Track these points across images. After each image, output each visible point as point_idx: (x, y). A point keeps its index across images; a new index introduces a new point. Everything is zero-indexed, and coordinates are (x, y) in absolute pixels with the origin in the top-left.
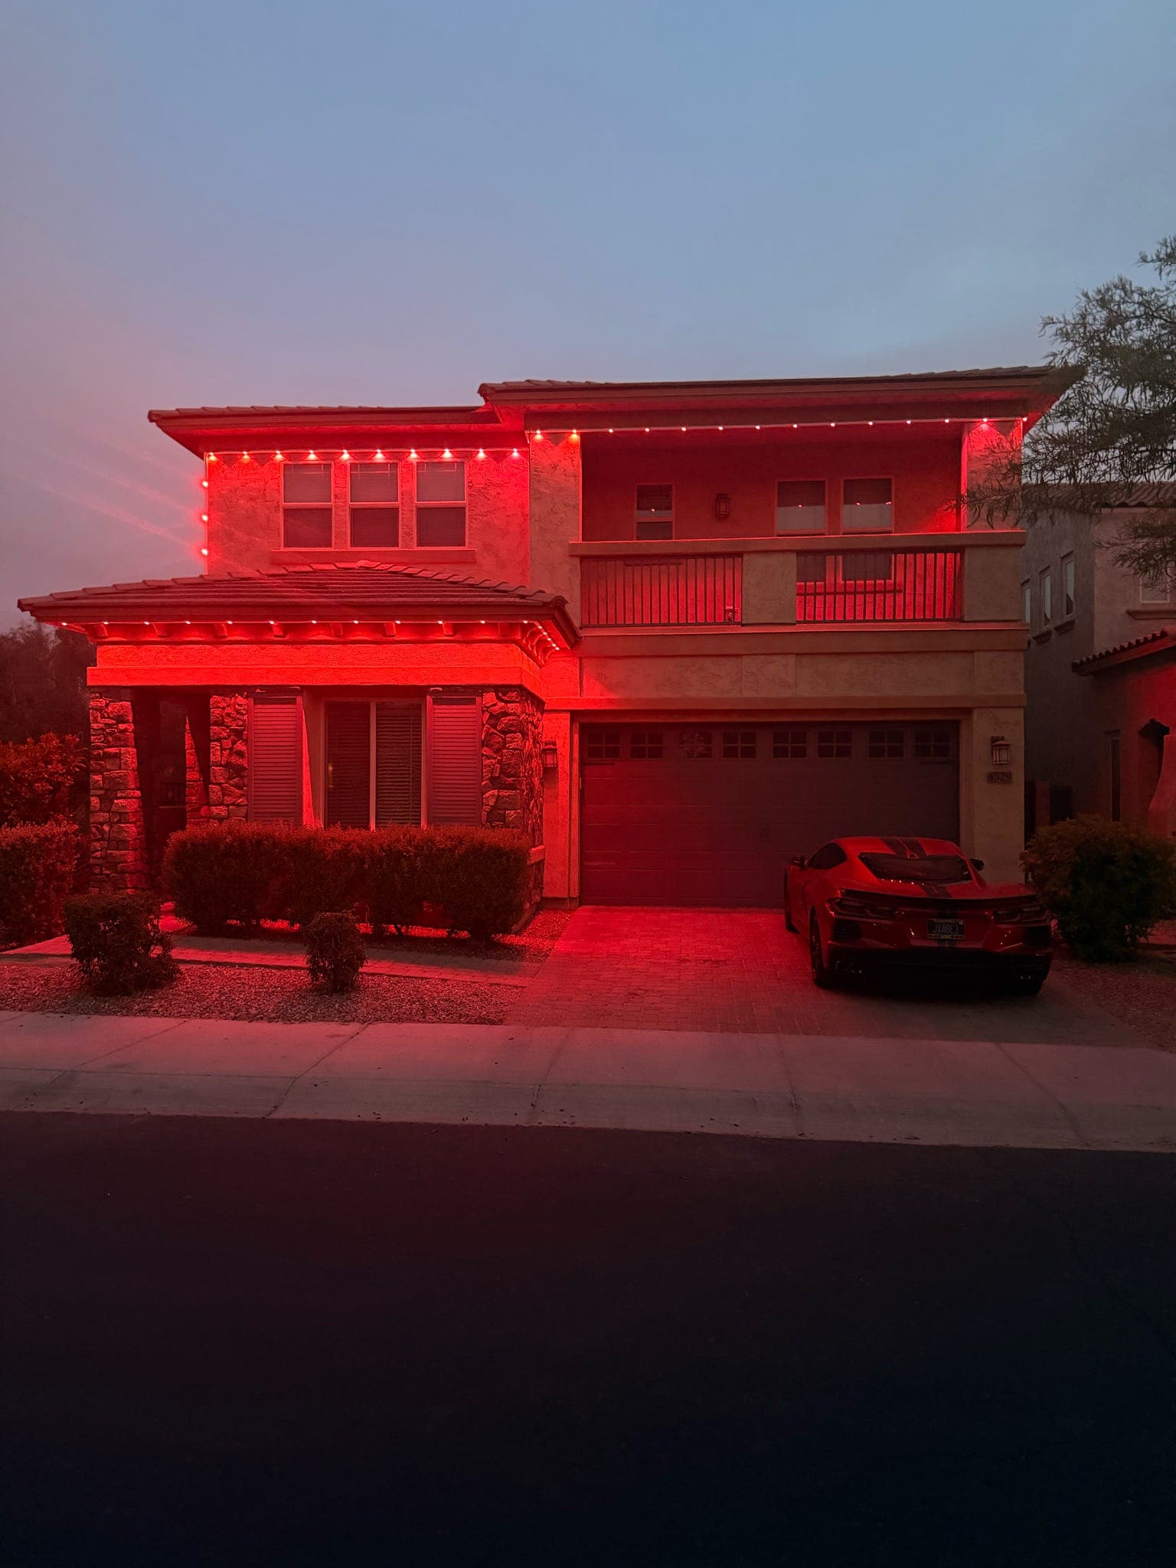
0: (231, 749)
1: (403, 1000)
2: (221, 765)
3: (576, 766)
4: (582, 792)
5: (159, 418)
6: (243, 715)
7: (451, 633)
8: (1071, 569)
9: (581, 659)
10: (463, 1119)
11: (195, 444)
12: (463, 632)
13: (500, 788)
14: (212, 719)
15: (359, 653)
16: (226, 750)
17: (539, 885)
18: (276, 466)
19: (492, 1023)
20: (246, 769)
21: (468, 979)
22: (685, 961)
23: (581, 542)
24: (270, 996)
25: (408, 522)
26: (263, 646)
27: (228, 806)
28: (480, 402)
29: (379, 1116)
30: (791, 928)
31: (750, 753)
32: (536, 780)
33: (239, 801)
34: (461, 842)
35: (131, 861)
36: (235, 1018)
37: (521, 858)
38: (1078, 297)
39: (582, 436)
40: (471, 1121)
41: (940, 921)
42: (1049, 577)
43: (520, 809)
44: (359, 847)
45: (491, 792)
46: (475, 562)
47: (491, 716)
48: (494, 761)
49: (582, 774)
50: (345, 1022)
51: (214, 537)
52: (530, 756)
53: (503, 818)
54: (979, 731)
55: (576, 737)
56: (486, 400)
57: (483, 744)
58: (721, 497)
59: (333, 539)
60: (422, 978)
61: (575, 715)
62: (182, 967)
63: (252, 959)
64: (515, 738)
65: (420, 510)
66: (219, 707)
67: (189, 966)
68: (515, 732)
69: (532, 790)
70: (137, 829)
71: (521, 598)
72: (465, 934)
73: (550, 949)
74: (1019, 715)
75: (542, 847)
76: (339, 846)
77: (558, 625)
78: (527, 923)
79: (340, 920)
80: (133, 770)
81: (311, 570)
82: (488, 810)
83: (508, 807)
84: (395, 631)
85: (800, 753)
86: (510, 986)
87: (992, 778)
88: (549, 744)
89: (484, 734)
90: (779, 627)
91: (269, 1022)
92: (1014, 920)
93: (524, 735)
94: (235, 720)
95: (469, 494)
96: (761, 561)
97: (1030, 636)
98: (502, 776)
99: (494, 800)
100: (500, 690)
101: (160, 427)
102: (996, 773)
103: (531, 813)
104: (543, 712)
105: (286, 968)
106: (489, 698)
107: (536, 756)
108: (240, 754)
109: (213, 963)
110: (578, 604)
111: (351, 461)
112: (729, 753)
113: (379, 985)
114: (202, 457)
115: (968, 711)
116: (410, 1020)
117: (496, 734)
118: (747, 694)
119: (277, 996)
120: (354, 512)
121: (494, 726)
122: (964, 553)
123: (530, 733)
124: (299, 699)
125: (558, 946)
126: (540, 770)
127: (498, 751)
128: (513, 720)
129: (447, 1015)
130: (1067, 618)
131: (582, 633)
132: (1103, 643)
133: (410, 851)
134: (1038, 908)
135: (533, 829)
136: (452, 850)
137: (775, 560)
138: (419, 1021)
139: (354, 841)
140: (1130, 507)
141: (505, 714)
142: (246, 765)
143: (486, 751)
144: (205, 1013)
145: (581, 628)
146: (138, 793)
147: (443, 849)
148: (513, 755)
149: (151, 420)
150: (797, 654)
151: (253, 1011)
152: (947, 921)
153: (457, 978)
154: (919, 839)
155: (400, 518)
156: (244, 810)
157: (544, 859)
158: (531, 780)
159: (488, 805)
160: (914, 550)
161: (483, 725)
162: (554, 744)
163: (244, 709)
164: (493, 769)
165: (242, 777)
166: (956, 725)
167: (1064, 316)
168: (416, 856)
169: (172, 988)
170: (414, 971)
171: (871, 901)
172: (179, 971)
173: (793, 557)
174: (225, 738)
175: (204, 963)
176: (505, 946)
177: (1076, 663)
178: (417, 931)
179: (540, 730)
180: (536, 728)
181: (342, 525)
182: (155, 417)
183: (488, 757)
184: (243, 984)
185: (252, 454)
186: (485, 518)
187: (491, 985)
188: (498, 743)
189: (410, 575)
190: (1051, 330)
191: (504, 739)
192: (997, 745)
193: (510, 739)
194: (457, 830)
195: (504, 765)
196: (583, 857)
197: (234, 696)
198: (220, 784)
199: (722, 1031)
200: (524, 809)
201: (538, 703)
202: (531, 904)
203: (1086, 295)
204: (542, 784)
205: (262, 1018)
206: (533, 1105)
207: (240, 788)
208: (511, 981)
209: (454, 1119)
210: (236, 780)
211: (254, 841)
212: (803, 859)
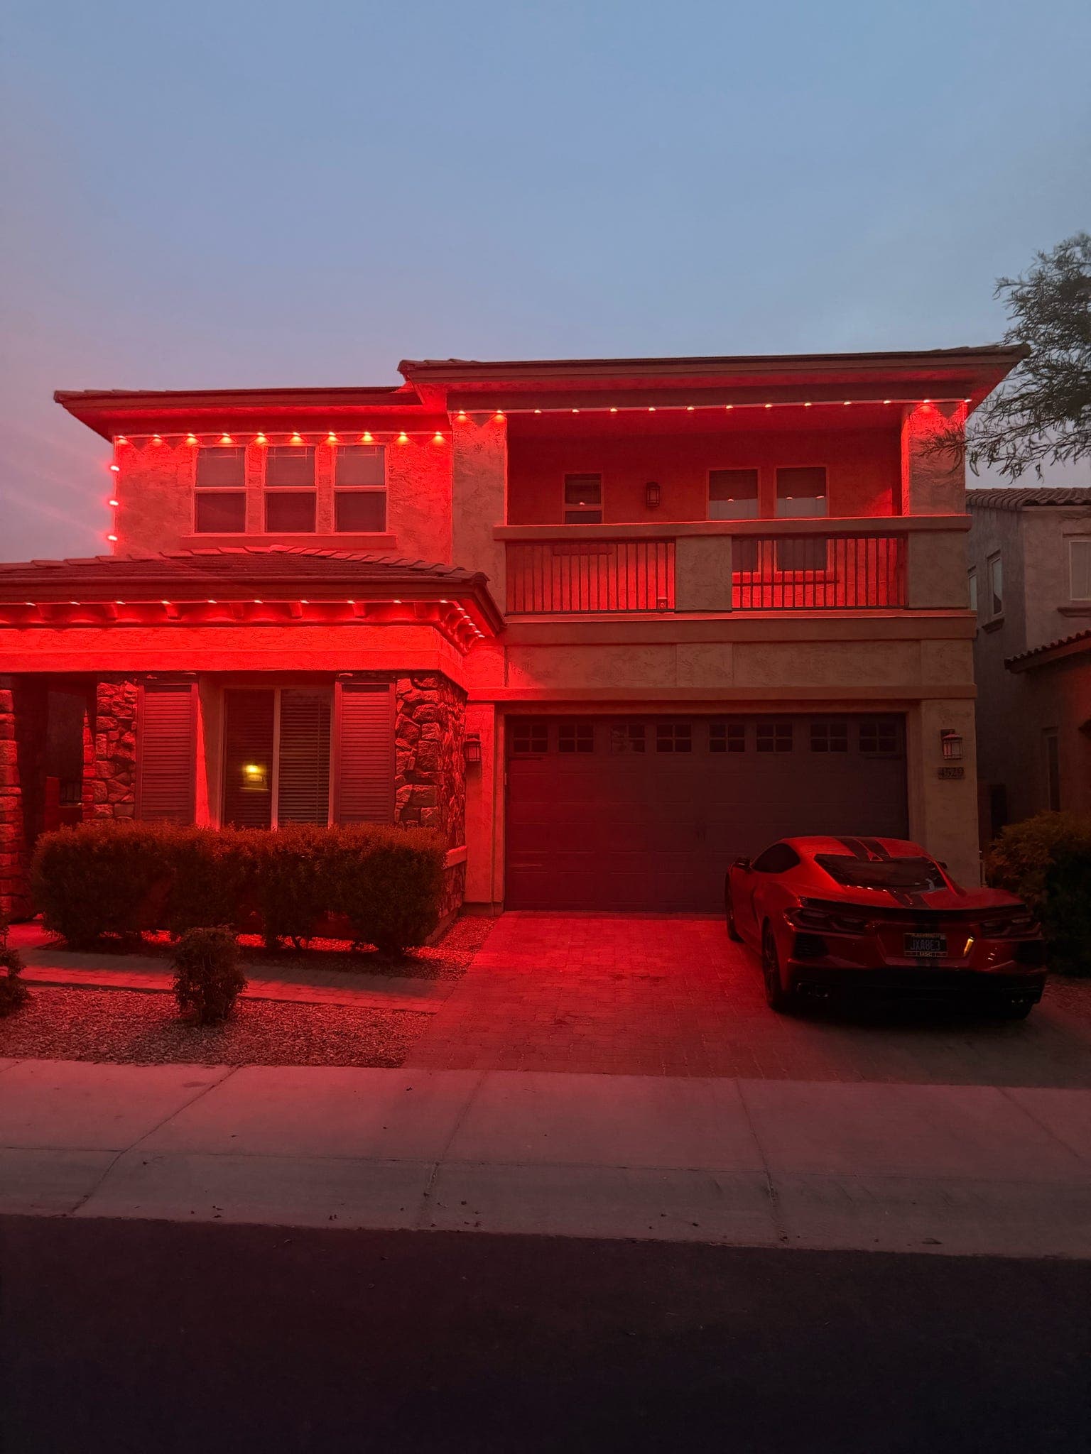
0: (118, 741)
1: (286, 1034)
2: (107, 759)
3: (501, 762)
4: (507, 789)
5: (65, 399)
6: (132, 703)
7: (363, 614)
8: (998, 569)
9: (506, 647)
10: (331, 1218)
11: (105, 427)
12: (376, 613)
13: (414, 783)
14: (99, 708)
15: (262, 636)
16: (112, 742)
17: (460, 888)
18: (189, 449)
19: (390, 1064)
20: (134, 763)
21: (368, 1003)
22: (620, 978)
23: (506, 525)
24: (129, 1028)
25: (325, 508)
26: (157, 628)
27: (113, 804)
28: (399, 381)
29: (219, 1213)
30: (735, 937)
31: (685, 747)
32: (457, 775)
33: (125, 798)
34: (367, 842)
35: (6, 866)
36: (79, 1058)
37: (435, 860)
38: (1034, 259)
39: (508, 415)
40: (339, 1224)
41: (918, 935)
42: (975, 578)
43: (437, 805)
44: (251, 849)
45: (404, 788)
46: (396, 548)
47: (407, 704)
48: (408, 753)
49: (508, 768)
50: (210, 1062)
51: (123, 522)
52: (450, 750)
53: (418, 816)
54: (929, 722)
55: (502, 730)
56: (407, 379)
57: (399, 734)
58: (652, 486)
59: (247, 523)
60: (314, 1004)
61: (500, 706)
62: (32, 991)
63: (120, 979)
64: (432, 728)
65: (339, 495)
66: (107, 696)
67: (43, 989)
68: (431, 722)
69: (451, 785)
70: (14, 829)
71: (440, 576)
72: (372, 947)
73: (469, 964)
74: (970, 707)
75: (463, 847)
76: (227, 849)
77: (479, 606)
78: (446, 932)
79: (213, 937)
80: (13, 765)
81: (219, 553)
82: (402, 807)
83: (425, 804)
84: (301, 612)
85: (739, 747)
86: (417, 1012)
87: (943, 774)
88: (472, 737)
89: (398, 723)
90: (715, 614)
91: (119, 1064)
92: (1003, 934)
93: (443, 725)
94: (123, 709)
95: (390, 478)
96: (694, 545)
97: (979, 625)
98: (417, 769)
99: (408, 796)
100: (417, 676)
101: (66, 408)
102: (947, 769)
103: (451, 810)
104: (466, 703)
105: (156, 991)
106: (404, 684)
107: (457, 750)
108: (128, 747)
109: (72, 985)
110: (503, 589)
111: (266, 445)
112: (663, 747)
113: (261, 1015)
114: (110, 440)
115: (916, 703)
116: (290, 1062)
117: (411, 723)
118: (682, 684)
119: (136, 1028)
120: (269, 496)
121: (409, 715)
122: (907, 538)
123: (450, 724)
124: (195, 687)
125: (479, 958)
126: (461, 765)
127: (413, 742)
128: (430, 708)
129: (337, 1054)
130: (995, 617)
131: (507, 620)
132: (1035, 639)
133: (307, 854)
134: (1028, 920)
135: (454, 828)
136: (356, 852)
137: (711, 544)
138: (300, 1063)
139: (246, 843)
140: (1058, 505)
141: (421, 702)
142: (133, 758)
143: (400, 742)
144: (45, 1052)
145: (506, 615)
146: (18, 790)
147: (346, 851)
148: (429, 747)
149: (58, 401)
150: (734, 643)
151: (104, 1048)
152: (927, 935)
153: (356, 1003)
154: (878, 839)
155: (317, 504)
156: (130, 809)
157: (466, 861)
158: (452, 775)
159: (401, 801)
160: (855, 535)
161: (397, 714)
162: (477, 737)
163: (133, 698)
164: (407, 762)
165: (129, 772)
166: (902, 717)
167: (1019, 277)
168: (315, 858)
169: (16, 1018)
170: (306, 994)
171: (835, 911)
172: (28, 996)
173: (728, 542)
174: (111, 729)
175: (63, 985)
176: (417, 962)
177: (1009, 660)
178: (319, 944)
179: (462, 722)
180: (457, 719)
181: (256, 510)
182: (64, 399)
183: (403, 749)
184: (102, 1011)
185: (166, 438)
186: (407, 503)
187: (395, 1011)
188: (413, 733)
189: (324, 557)
190: (1007, 292)
191: (420, 729)
192: (946, 739)
193: (426, 729)
194: (366, 827)
195: (420, 757)
196: (509, 858)
197: (123, 683)
198: (105, 780)
199: (667, 1075)
200: (442, 806)
201: (461, 694)
202: (449, 911)
203: (1042, 256)
204: (464, 779)
205: (111, 1058)
206: (425, 1195)
207: (128, 785)
208: (422, 1005)
209: (317, 1221)
210: (122, 775)
211: (131, 843)
212: (747, 862)
